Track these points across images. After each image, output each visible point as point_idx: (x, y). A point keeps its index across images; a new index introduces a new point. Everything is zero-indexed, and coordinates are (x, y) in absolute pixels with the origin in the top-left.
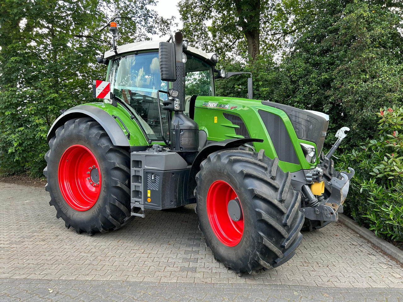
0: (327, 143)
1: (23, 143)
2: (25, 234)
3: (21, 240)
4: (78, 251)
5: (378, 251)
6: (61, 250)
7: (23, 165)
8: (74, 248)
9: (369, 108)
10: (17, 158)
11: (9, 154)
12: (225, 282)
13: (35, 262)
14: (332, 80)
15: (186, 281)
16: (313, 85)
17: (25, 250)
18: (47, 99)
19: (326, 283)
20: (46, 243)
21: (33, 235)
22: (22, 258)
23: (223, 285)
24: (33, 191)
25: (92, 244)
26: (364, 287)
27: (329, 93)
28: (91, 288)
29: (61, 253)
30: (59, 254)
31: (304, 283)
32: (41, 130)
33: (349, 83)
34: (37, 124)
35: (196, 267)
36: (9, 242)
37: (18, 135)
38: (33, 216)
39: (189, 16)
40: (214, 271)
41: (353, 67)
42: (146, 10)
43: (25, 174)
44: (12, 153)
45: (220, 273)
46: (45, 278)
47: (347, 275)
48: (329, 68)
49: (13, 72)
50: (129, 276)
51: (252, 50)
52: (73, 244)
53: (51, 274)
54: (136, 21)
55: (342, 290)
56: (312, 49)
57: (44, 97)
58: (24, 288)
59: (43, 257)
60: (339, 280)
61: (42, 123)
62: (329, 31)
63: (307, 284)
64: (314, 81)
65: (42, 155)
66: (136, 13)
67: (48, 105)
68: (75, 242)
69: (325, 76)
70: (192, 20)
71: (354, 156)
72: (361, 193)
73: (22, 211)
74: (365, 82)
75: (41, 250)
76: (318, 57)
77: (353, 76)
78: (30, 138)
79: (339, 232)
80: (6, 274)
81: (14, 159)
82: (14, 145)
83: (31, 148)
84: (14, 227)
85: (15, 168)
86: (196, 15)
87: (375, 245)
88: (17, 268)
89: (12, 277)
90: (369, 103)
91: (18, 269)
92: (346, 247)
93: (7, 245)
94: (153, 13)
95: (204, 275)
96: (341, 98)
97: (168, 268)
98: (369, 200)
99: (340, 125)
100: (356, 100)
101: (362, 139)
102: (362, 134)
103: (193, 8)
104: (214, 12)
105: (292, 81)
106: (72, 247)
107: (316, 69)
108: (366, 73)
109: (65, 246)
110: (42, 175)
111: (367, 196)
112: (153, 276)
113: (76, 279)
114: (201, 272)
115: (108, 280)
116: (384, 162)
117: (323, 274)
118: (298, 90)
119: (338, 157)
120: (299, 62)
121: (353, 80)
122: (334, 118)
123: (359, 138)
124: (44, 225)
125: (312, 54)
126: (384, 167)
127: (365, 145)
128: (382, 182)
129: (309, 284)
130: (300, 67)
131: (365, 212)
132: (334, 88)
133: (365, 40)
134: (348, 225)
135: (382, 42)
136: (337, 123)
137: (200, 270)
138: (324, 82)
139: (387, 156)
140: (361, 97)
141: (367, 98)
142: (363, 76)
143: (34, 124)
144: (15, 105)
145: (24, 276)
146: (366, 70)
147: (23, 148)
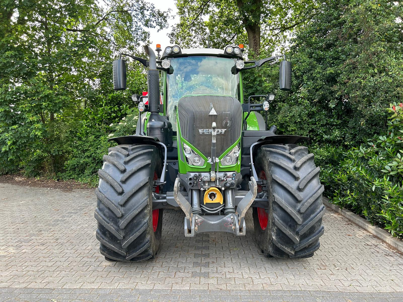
0: (331, 140)
1: (17, 141)
2: (23, 237)
3: (19, 245)
4: (80, 256)
5: (395, 252)
6: (62, 255)
7: (17, 164)
8: (76, 252)
9: (378, 104)
10: (11, 157)
11: (3, 153)
12: (241, 288)
13: (36, 269)
14: (338, 75)
15: (200, 288)
16: (318, 80)
17: (23, 256)
18: (41, 96)
19: (348, 288)
20: (45, 247)
21: (31, 238)
22: (20, 265)
23: (239, 292)
24: (28, 191)
25: (95, 248)
26: (387, 291)
27: (335, 88)
28: (97, 297)
29: (62, 259)
30: (60, 260)
31: (325, 288)
32: (35, 127)
33: (356, 78)
34: (31, 122)
35: (209, 272)
36: (5, 247)
37: (11, 133)
38: (30, 218)
39: (186, 10)
40: (228, 276)
41: (361, 61)
42: (142, 2)
43: (19, 173)
44: (6, 152)
45: (234, 278)
46: (47, 287)
47: (368, 279)
48: (333, 63)
49: (8, 67)
50: (137, 283)
51: (252, 44)
52: (75, 248)
53: (53, 282)
54: (132, 15)
55: (365, 296)
56: (315, 44)
57: (38, 94)
58: (24, 298)
59: (43, 264)
60: (361, 284)
61: (36, 120)
62: (333, 25)
63: (328, 289)
64: (318, 76)
65: (36, 154)
66: (132, 6)
67: (43, 101)
68: (77, 246)
69: (330, 70)
70: (189, 14)
71: (362, 153)
72: (373, 191)
73: (18, 213)
74: (373, 76)
75: (40, 255)
76: (322, 52)
77: (361, 70)
78: (24, 137)
79: (350, 231)
80: (4, 283)
81: (7, 158)
82: (7, 144)
83: (25, 146)
84: (10, 230)
85: (9, 167)
86: (193, 9)
87: (390, 245)
88: (16, 275)
89: (10, 287)
90: (377, 99)
91: (17, 277)
92: (361, 247)
93: (4, 250)
95: (217, 280)
96: (348, 94)
97: (178, 273)
98: (383, 198)
99: (345, 121)
100: (364, 95)
101: (369, 135)
102: (369, 131)
103: (190, 3)
104: (212, 7)
105: (296, 76)
106: (74, 252)
107: (319, 64)
108: (374, 68)
109: (66, 251)
110: (37, 174)
111: (379, 194)
112: (164, 283)
113: (81, 288)
114: (215, 278)
115: (115, 288)
116: (397, 159)
117: (342, 277)
118: (302, 86)
119: (345, 154)
120: (303, 56)
121: (361, 74)
122: (339, 114)
123: (365, 134)
124: (42, 227)
125: (316, 49)
126: (397, 164)
127: (372, 142)
128: (394, 180)
129: (331, 289)
130: (304, 61)
131: (378, 211)
132: (341, 83)
133: (374, 33)
134: (359, 224)
135: (388, 36)
136: (341, 119)
137: (213, 276)
138: (329, 77)
139: (400, 153)
140: (369, 92)
141: (373, 93)
142: (371, 71)
143: (28, 122)
144: (9, 101)
145: (24, 285)
146: (373, 65)
147: (17, 147)
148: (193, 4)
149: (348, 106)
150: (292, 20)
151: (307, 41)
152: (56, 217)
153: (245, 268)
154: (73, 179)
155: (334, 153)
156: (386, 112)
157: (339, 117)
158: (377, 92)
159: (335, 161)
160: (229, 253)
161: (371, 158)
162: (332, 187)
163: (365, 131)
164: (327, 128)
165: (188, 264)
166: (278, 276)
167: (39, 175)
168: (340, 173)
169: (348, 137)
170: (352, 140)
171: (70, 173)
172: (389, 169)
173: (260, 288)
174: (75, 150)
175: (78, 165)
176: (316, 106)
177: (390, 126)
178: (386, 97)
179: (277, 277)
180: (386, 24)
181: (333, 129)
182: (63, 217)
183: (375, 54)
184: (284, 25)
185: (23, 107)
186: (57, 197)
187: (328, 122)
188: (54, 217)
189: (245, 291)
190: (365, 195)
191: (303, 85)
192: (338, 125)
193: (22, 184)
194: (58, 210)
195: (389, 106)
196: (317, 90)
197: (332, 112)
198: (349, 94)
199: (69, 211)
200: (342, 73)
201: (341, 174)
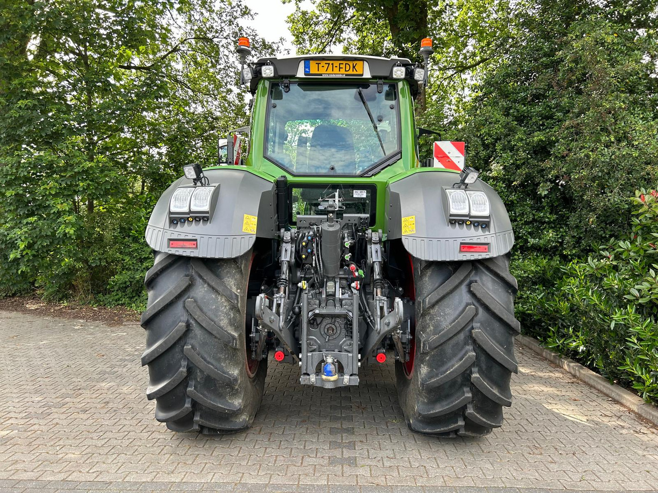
0: (542, 246)
1: (34, 243)
2: (50, 399)
3: (46, 412)
4: (147, 429)
5: (649, 426)
6: (117, 428)
7: (31, 280)
8: (140, 424)
9: (616, 190)
10: (23, 268)
11: (10, 262)
12: (409, 484)
13: (77, 451)
14: (552, 144)
15: (343, 482)
16: (519, 151)
17: (56, 429)
18: (76, 170)
19: (579, 484)
20: (89, 415)
21: (64, 401)
22: (52, 443)
23: (407, 490)
24: (50, 324)
26: (641, 489)
27: (548, 164)
29: (119, 434)
30: (115, 437)
31: (543, 484)
32: (65, 221)
33: (581, 149)
34: (59, 211)
35: (356, 457)
36: (24, 415)
37: (26, 230)
38: (58, 369)
39: (306, 37)
40: (387, 464)
41: (589, 123)
42: (238, 26)
43: (34, 295)
44: (16, 260)
45: (397, 466)
46: (98, 479)
47: (609, 469)
48: (543, 125)
49: (21, 125)
50: (243, 474)
52: (137, 417)
53: (108, 472)
54: (221, 44)
56: (513, 93)
57: (72, 168)
59: (88, 442)
60: (599, 478)
61: (67, 210)
63: (548, 486)
64: (520, 144)
65: (65, 264)
66: (221, 31)
67: (79, 180)
68: (140, 414)
69: (538, 137)
70: (310, 44)
71: (592, 268)
72: (612, 329)
73: (39, 359)
74: (607, 146)
75: (82, 428)
76: (525, 106)
77: (588, 137)
78: (47, 235)
79: (577, 393)
80: (30, 473)
81: (18, 270)
82: (19, 247)
83: (48, 251)
84: (28, 387)
85: (19, 285)
86: (317, 36)
87: (641, 416)
88: (47, 461)
89: (40, 479)
90: (615, 182)
93: (22, 420)
94: (249, 33)
95: (371, 470)
96: (568, 174)
97: (307, 459)
98: (627, 341)
99: (562, 216)
100: (593, 176)
101: (601, 240)
102: (602, 232)
103: (313, 26)
104: (347, 32)
105: (483, 144)
106: (136, 423)
107: (521, 126)
108: (609, 134)
109: (123, 422)
110: (63, 297)
111: (622, 335)
112: (286, 474)
113: (155, 480)
114: (366, 467)
115: (209, 481)
116: (649, 279)
117: (569, 467)
118: (494, 160)
119: (564, 269)
120: (495, 113)
121: (588, 144)
122: (552, 205)
123: (595, 238)
124: (80, 383)
125: (515, 101)
126: (650, 287)
127: (607, 250)
128: (644, 312)
129: (552, 486)
130: (497, 121)
131: (620, 361)
132: (556, 157)
133: (608, 80)
134: (589, 382)
135: (630, 83)
136: (556, 213)
137: (362, 463)
138: (537, 147)
139: (654, 268)
140: (602, 171)
141: (608, 174)
142: (604, 138)
143: (54, 212)
144: (23, 179)
145: (61, 477)
146: (607, 129)
147: (34, 252)
148: (317, 28)
149: (568, 192)
150: (474, 55)
151: (501, 89)
152: (101, 367)
153: (414, 451)
154: (122, 305)
155: (547, 267)
156: (630, 203)
157: (553, 210)
158: (614, 172)
159: (548, 280)
160: (385, 427)
161: (605, 276)
162: (544, 322)
163: (595, 232)
164: (533, 227)
165: (320, 444)
166: (466, 464)
167: (67, 298)
168: (557, 299)
169: (568, 242)
170: (574, 247)
171: (118, 294)
172: (637, 293)
173: (440, 482)
174: (127, 259)
175: (131, 282)
176: (516, 192)
177: (636, 226)
178: (629, 180)
179: (466, 466)
180: (628, 67)
181: (544, 229)
182: (112, 367)
183: (610, 113)
184: (462, 62)
185: (47, 189)
186: (99, 335)
187: (536, 217)
188: (97, 366)
189: (416, 487)
190: (598, 335)
191: (494, 158)
192: (551, 222)
193: (39, 312)
194: (103, 356)
195: (634, 194)
196: (518, 167)
197: (541, 202)
198: (570, 173)
199: (120, 357)
200: (557, 141)
201: (559, 300)
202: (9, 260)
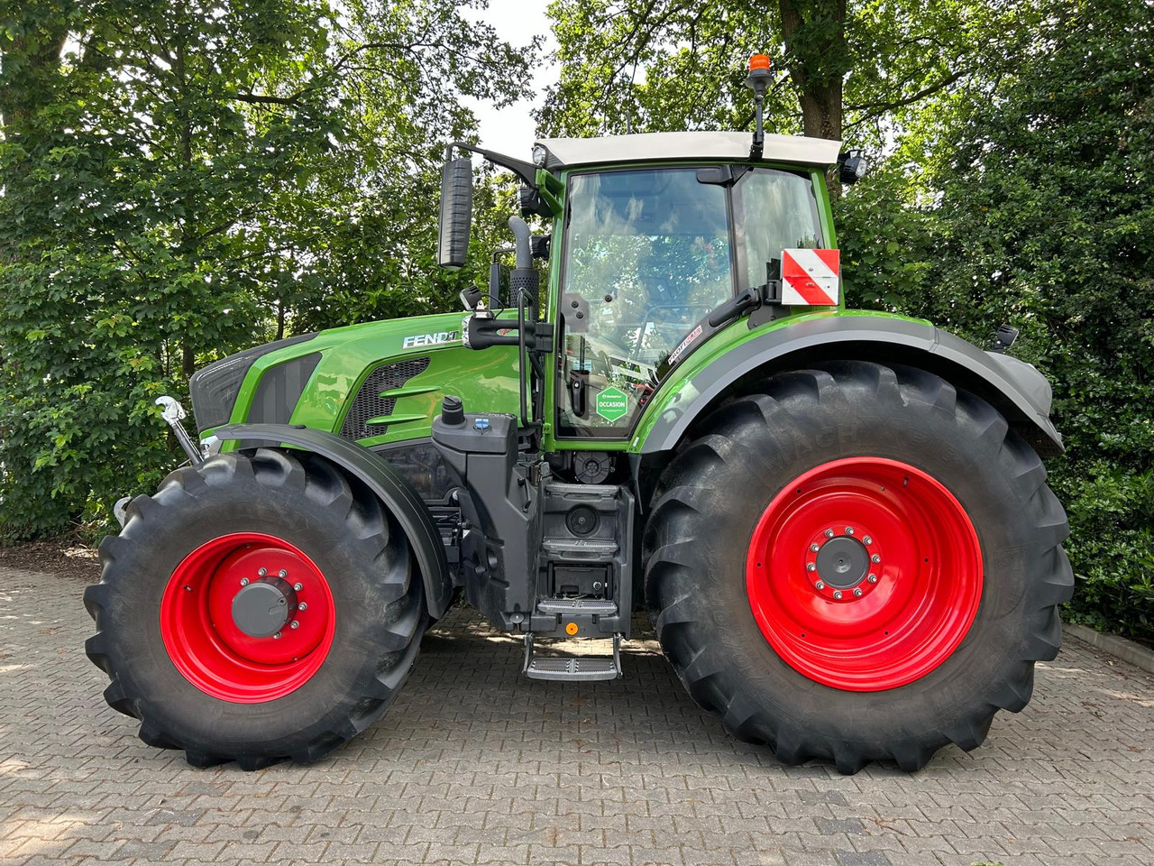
1: (86, 436)
10: (60, 486)
11: (35, 474)
18: (166, 291)
34: (132, 373)
37: (69, 409)
42: (459, 21)
43: (73, 536)
44: (46, 469)
54: (426, 57)
57: (157, 285)
61: (149, 369)
64: (1084, 241)
66: (427, 32)
67: (171, 309)
78: (109, 421)
81: (49, 490)
82: (53, 445)
83: (111, 453)
85: (50, 520)
143: (124, 374)
144: (59, 307)
147: (83, 454)
185: (109, 326)
202: (34, 470)
